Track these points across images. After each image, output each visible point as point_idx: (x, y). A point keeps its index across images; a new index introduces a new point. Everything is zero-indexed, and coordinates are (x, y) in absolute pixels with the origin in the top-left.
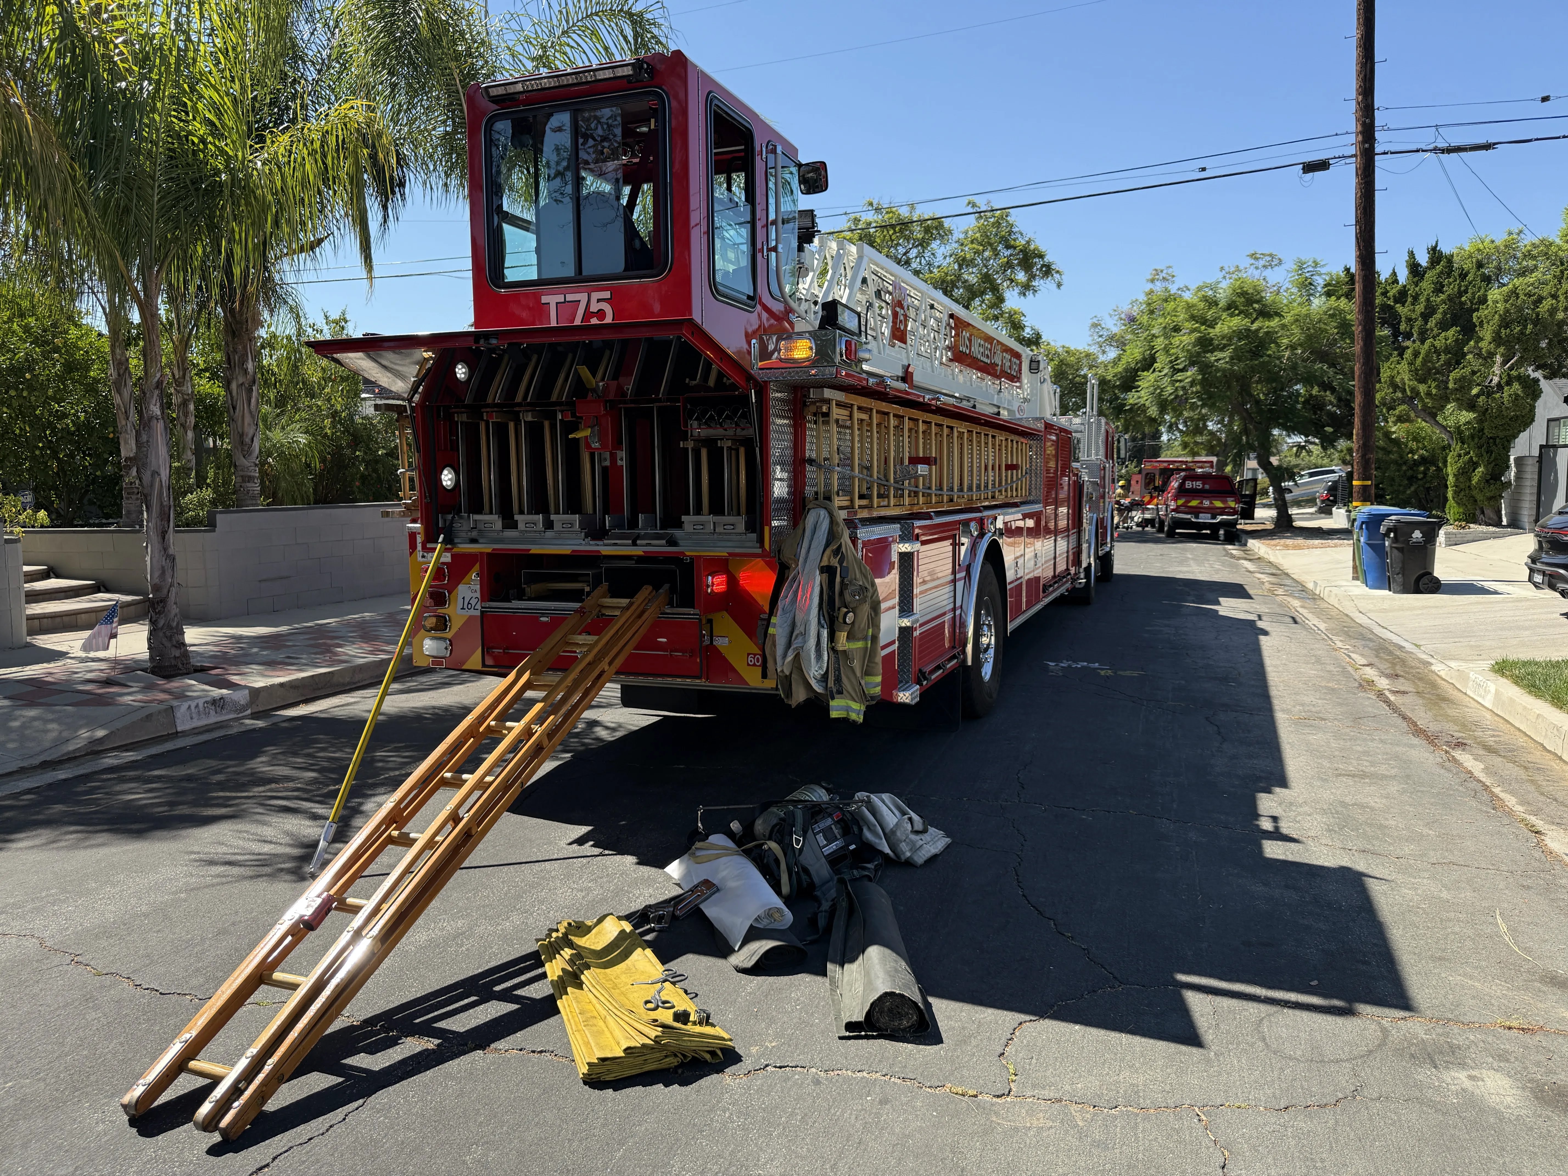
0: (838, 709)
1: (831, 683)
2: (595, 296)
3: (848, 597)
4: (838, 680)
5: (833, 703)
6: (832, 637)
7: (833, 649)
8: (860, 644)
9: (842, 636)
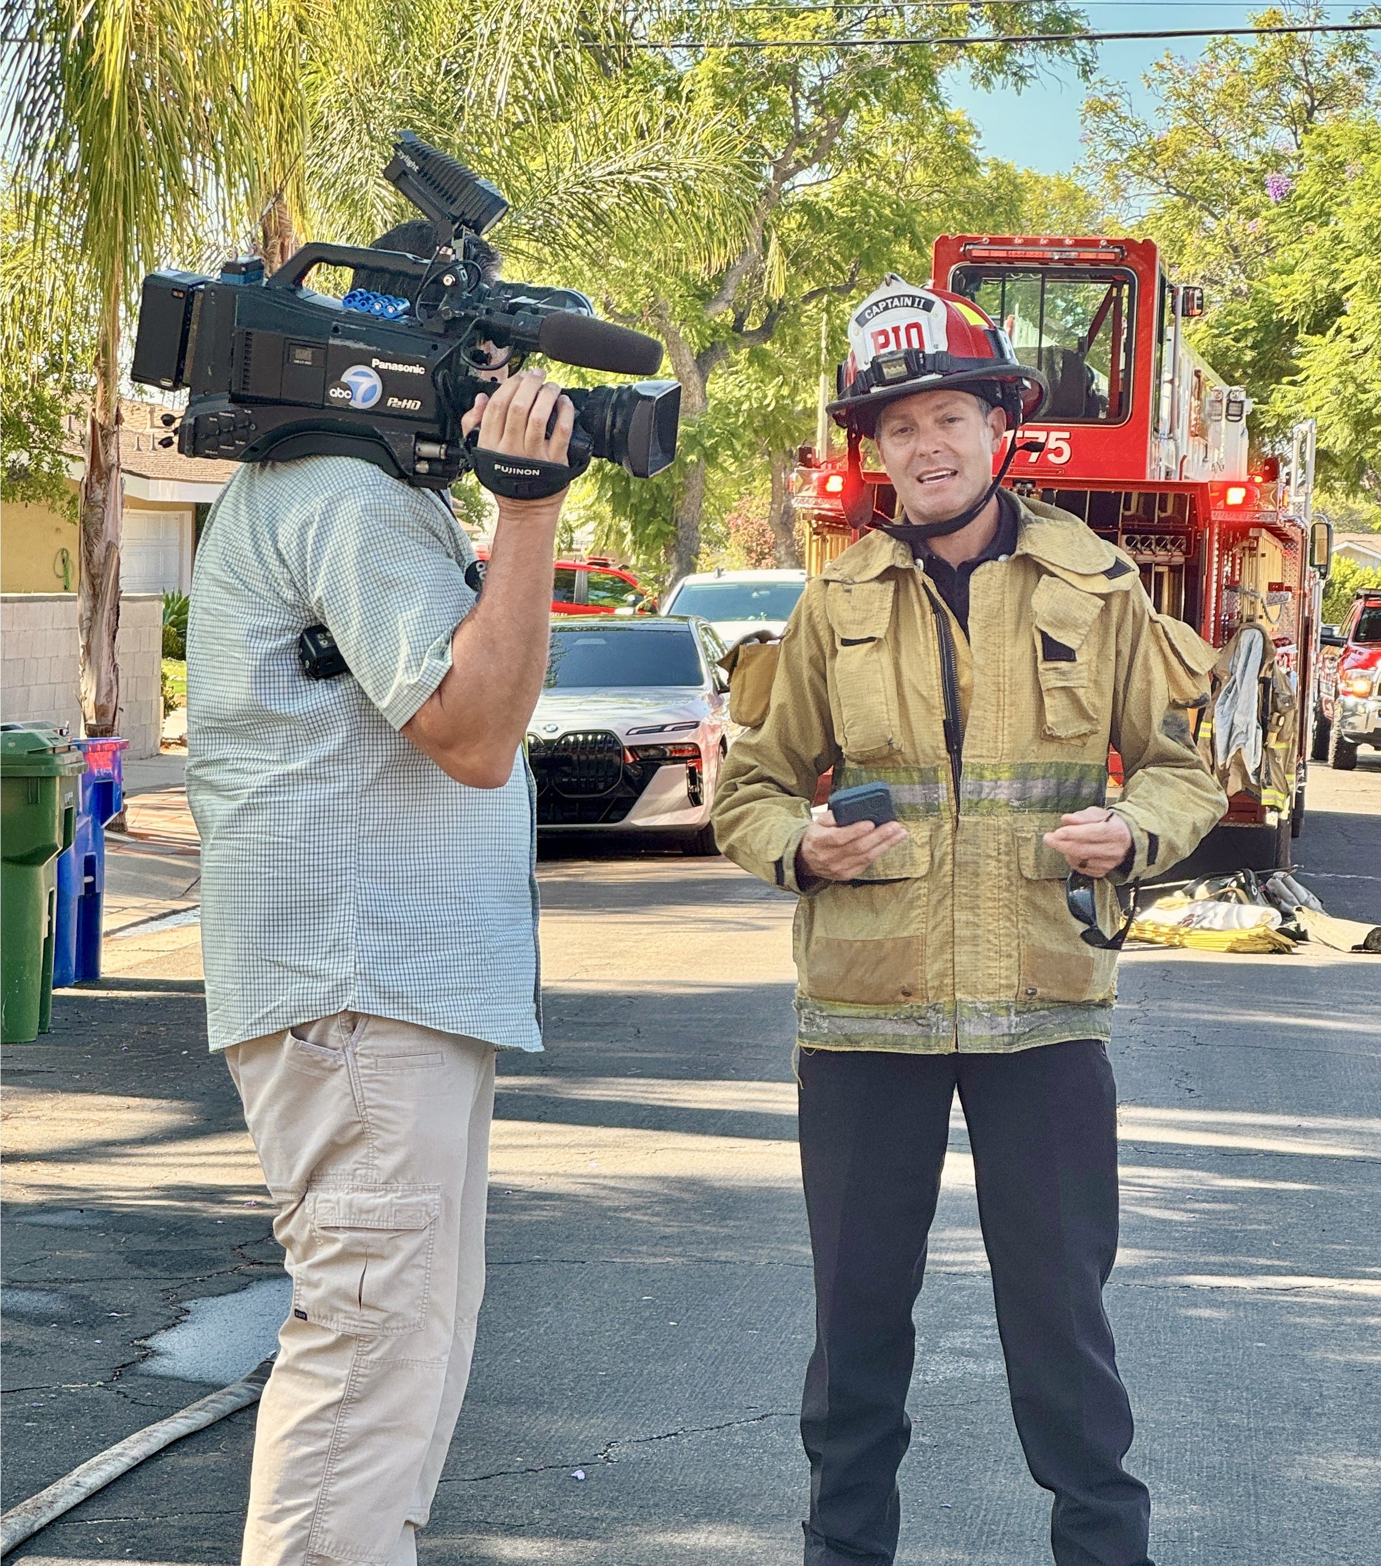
0: (1268, 797)
1: (1262, 776)
2: (1054, 435)
3: (1280, 705)
4: (1268, 774)
5: (1264, 792)
6: (1265, 739)
7: (1265, 747)
8: (1283, 745)
9: (1272, 736)
